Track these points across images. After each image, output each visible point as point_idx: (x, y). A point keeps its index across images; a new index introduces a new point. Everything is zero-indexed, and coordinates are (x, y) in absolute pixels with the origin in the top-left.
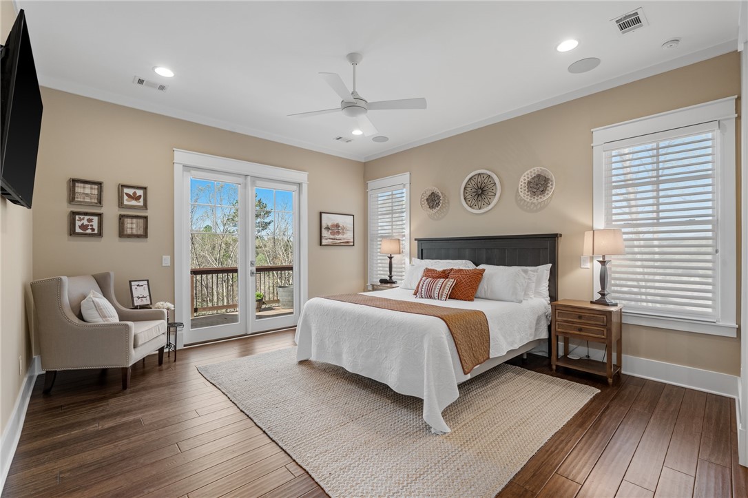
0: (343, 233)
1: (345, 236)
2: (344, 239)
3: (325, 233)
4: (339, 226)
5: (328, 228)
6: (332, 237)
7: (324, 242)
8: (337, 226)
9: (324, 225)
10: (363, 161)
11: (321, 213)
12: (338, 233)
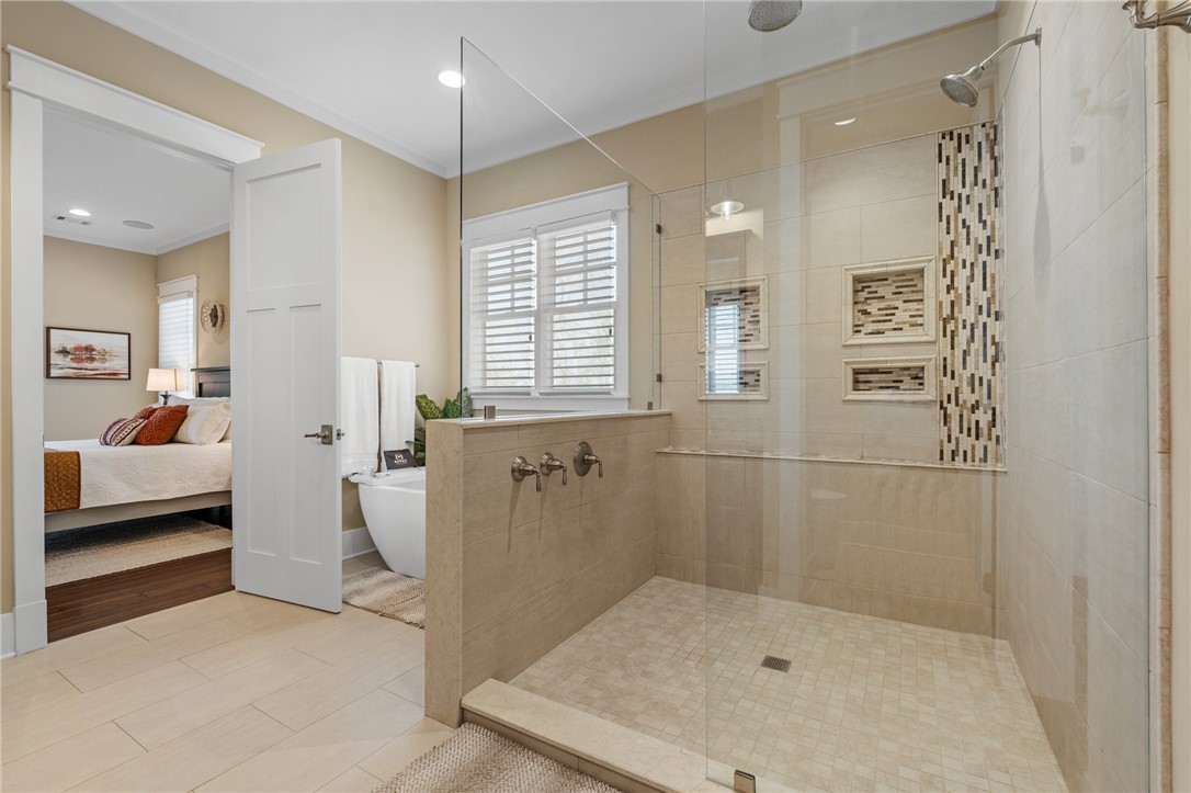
0: (104, 360)
1: (107, 365)
2: (105, 369)
3: (55, 359)
4: (93, 350)
5: (64, 352)
6: (75, 365)
7: (54, 372)
8: (89, 349)
9: (55, 345)
10: (154, 253)
11: (48, 330)
12: (92, 359)
